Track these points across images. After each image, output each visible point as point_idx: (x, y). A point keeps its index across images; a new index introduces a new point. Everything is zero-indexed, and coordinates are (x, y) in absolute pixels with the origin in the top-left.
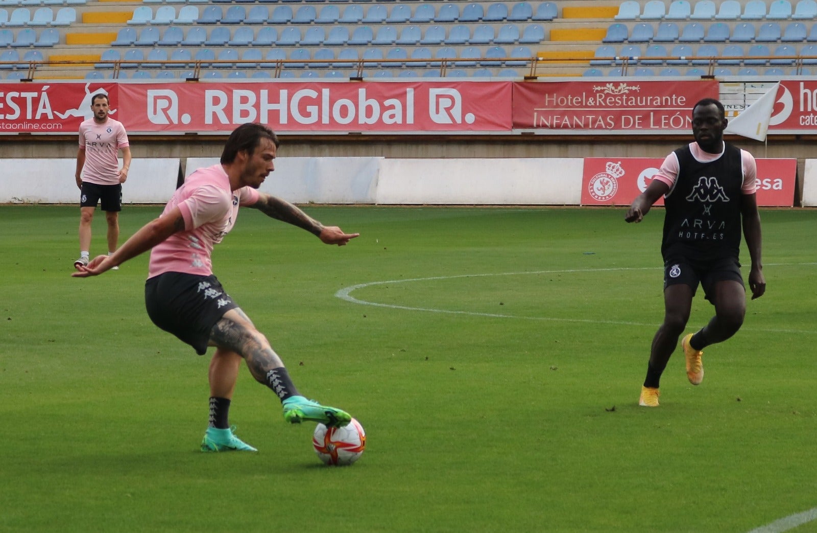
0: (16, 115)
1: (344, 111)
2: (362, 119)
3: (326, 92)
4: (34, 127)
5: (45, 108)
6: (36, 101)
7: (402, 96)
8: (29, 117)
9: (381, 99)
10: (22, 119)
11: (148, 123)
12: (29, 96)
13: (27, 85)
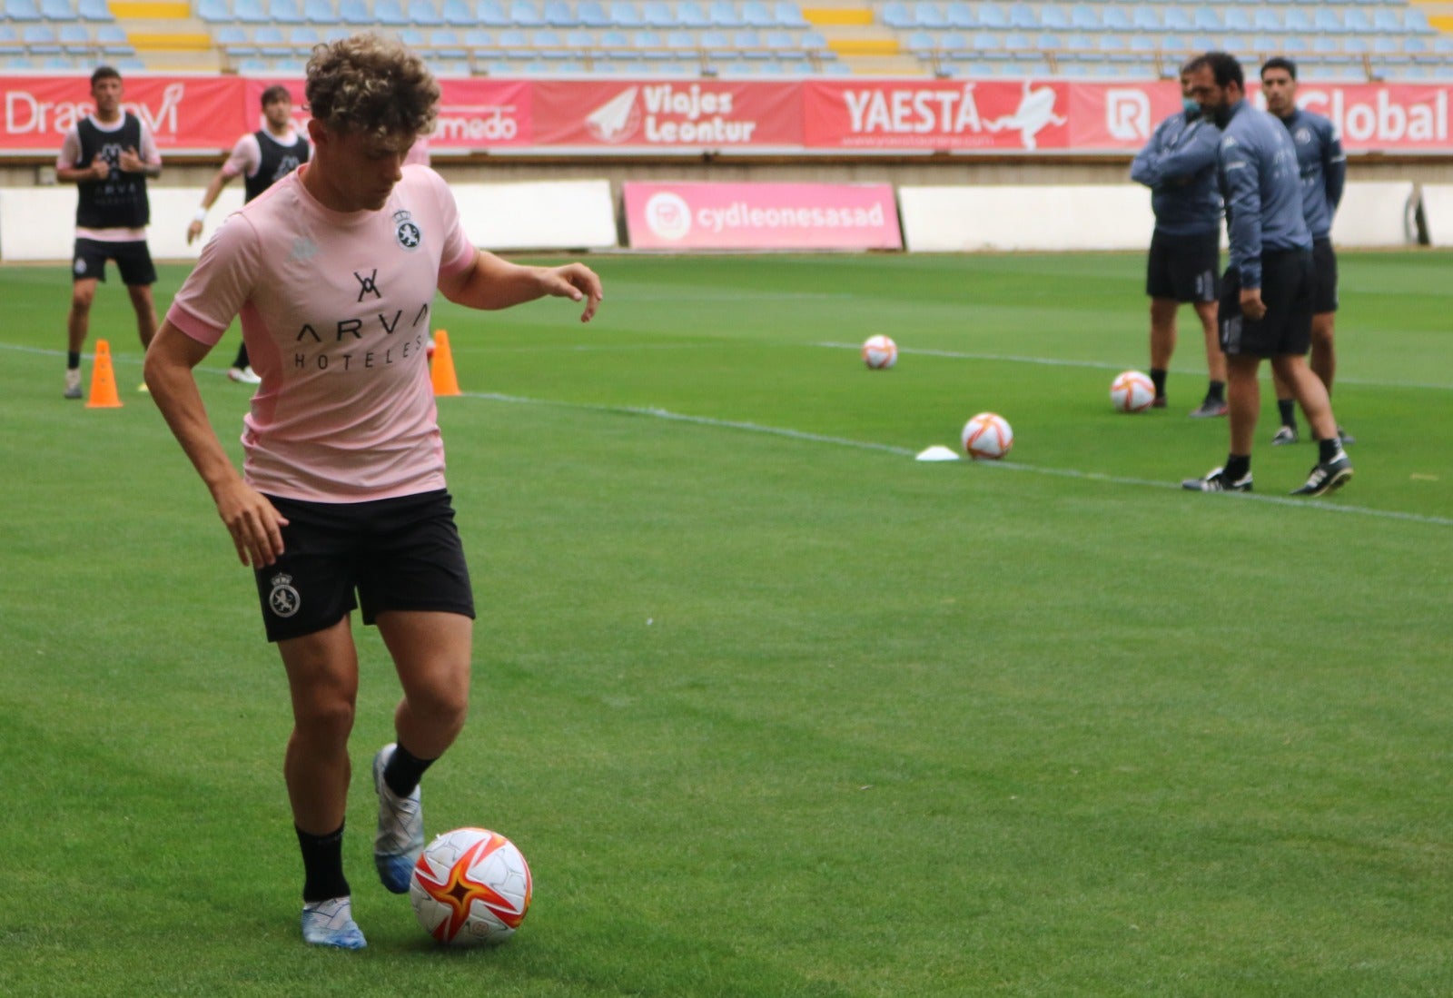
0: (928, 125)
1: (1360, 122)
2: (1384, 133)
3: (1338, 97)
4: (955, 141)
5: (969, 115)
6: (956, 106)
7: (1431, 102)
8: (946, 126)
9: (1406, 104)
10: (937, 131)
11: (1106, 137)
12: (947, 97)
13: (943, 83)
